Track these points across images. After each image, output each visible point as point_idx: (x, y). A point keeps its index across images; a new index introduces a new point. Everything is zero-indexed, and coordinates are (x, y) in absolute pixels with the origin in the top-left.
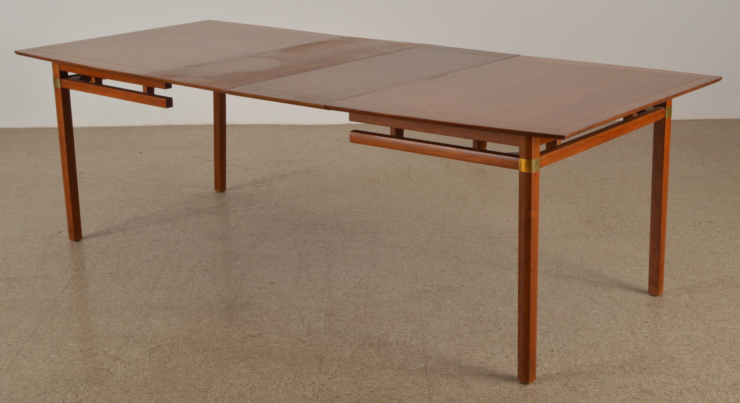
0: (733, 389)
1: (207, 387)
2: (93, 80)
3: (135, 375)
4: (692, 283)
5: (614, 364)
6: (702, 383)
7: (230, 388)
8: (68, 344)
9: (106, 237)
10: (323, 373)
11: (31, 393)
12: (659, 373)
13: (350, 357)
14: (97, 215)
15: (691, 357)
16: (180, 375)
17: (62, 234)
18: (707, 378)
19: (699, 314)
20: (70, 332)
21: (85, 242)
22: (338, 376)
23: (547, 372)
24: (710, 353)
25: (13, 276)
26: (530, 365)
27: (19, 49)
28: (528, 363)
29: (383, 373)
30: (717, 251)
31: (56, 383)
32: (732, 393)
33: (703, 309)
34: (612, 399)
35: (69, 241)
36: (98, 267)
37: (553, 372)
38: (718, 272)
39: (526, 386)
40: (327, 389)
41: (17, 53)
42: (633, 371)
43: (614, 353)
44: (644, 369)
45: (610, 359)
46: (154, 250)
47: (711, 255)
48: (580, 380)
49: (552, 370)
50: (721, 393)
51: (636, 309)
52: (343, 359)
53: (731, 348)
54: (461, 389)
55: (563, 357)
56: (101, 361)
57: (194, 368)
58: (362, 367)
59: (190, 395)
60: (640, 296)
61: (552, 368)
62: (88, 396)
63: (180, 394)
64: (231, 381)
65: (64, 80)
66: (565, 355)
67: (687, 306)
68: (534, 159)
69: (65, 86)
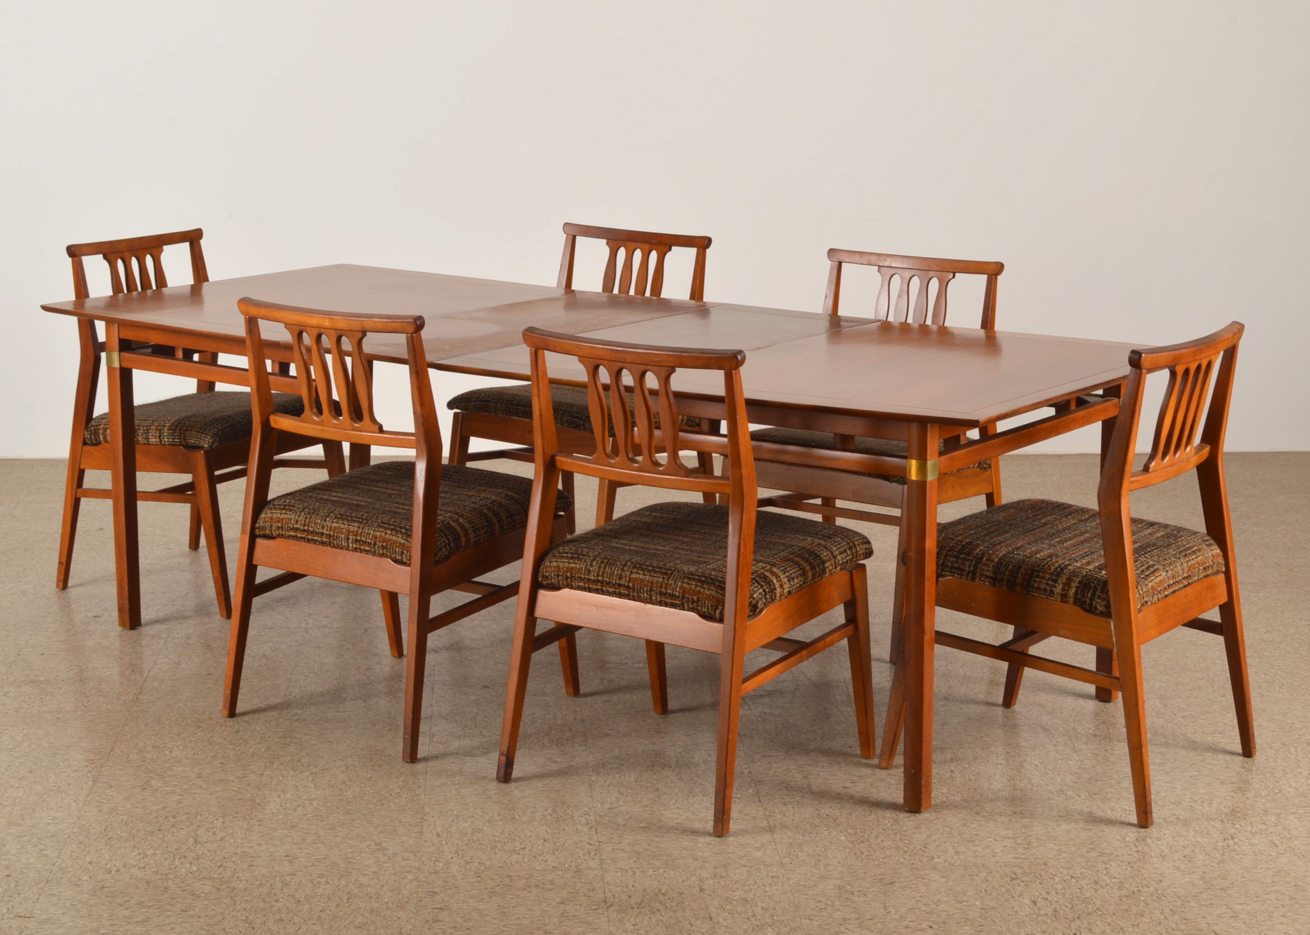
0: (1232, 818)
1: (419, 820)
2: (180, 354)
3: (298, 806)
4: (1164, 685)
5: (1049, 788)
6: (1184, 810)
7: (455, 821)
8: (174, 768)
9: (180, 623)
10: (598, 801)
11: (139, 830)
12: (1119, 799)
13: (636, 781)
14: (153, 593)
15: (1166, 778)
16: (371, 806)
17: (102, 619)
18: (1192, 804)
19: (1176, 725)
20: (170, 752)
21: (145, 630)
22: (622, 806)
23: (947, 798)
24: (1195, 773)
25: (42, 678)
26: (923, 782)
27: (48, 302)
28: (920, 779)
29: (692, 802)
30: (1203, 643)
31: (174, 817)
32: (1230, 822)
33: (1182, 718)
34: (1050, 830)
35: (119, 629)
36: (183, 665)
37: (955, 798)
38: (1204, 671)
39: (917, 815)
40: (610, 822)
41: (45, 308)
42: (1080, 797)
43: (1047, 774)
44: (1095, 794)
45: (1042, 782)
46: (270, 642)
47: (1192, 648)
48: (999, 808)
49: (954, 795)
50: (1215, 822)
51: (1078, 719)
52: (625, 784)
53: (1228, 768)
54: (818, 820)
55: (970, 780)
56: (235, 789)
57: (390, 797)
58: (656, 794)
59: (395, 830)
60: (1082, 702)
61: (954, 793)
62: (232, 833)
63: (379, 829)
64: (455, 813)
65: (126, 355)
66: (972, 777)
67: (1158, 715)
68: (930, 460)
69: (126, 365)
